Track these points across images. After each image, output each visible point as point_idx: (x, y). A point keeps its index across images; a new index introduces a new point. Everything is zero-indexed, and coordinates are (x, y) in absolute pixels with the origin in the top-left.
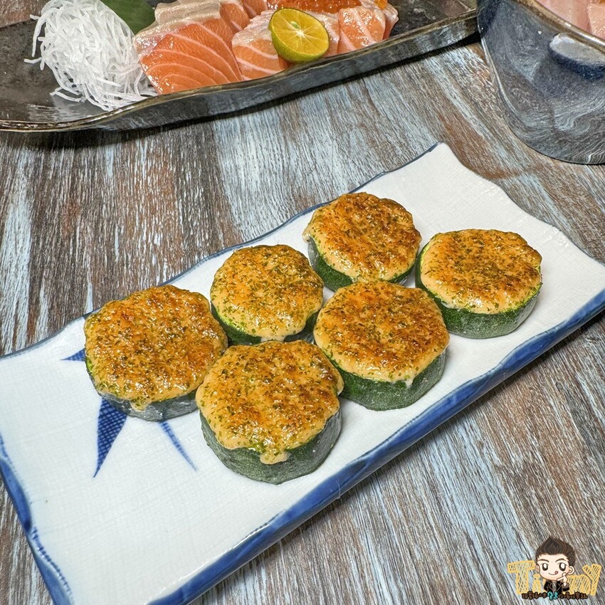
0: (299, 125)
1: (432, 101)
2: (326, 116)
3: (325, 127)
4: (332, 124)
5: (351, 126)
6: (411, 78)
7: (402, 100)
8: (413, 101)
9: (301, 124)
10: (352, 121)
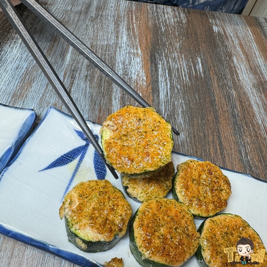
0: (23, 96)
1: (103, 98)
2: (41, 94)
3: (35, 101)
4: (40, 100)
5: (49, 104)
6: (101, 81)
7: (87, 93)
8: (92, 96)
9: (25, 95)
10: (52, 101)
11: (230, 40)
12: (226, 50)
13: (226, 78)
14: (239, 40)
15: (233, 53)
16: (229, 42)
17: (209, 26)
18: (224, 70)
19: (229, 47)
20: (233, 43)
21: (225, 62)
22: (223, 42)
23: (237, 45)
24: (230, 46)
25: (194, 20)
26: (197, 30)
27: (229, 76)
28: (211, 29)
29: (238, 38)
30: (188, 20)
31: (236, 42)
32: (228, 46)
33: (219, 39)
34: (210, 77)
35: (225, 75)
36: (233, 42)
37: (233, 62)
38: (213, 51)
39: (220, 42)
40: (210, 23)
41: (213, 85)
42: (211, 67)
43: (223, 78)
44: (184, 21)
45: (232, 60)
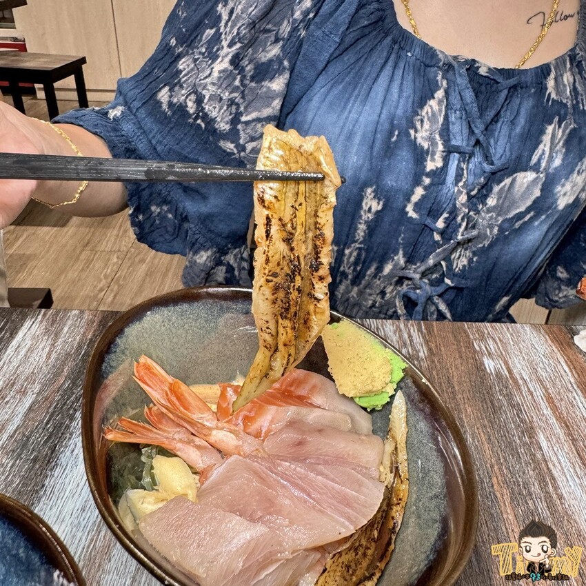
11: (524, 389)
12: (519, 417)
13: (530, 494)
14: (544, 387)
15: (536, 424)
16: (523, 396)
17: (476, 360)
18: (524, 473)
19: (524, 409)
20: (533, 397)
21: (522, 450)
22: (509, 397)
23: (541, 401)
24: (527, 406)
25: (443, 349)
26: (451, 371)
27: (536, 489)
28: (480, 367)
29: (541, 382)
30: (430, 350)
31: (539, 394)
32: (523, 406)
33: (501, 391)
34: (494, 493)
35: (526, 485)
36: (532, 394)
37: (540, 448)
38: (492, 422)
39: (504, 396)
40: (475, 351)
41: (505, 516)
42: (492, 467)
43: (523, 495)
44: (421, 354)
45: (538, 442)
